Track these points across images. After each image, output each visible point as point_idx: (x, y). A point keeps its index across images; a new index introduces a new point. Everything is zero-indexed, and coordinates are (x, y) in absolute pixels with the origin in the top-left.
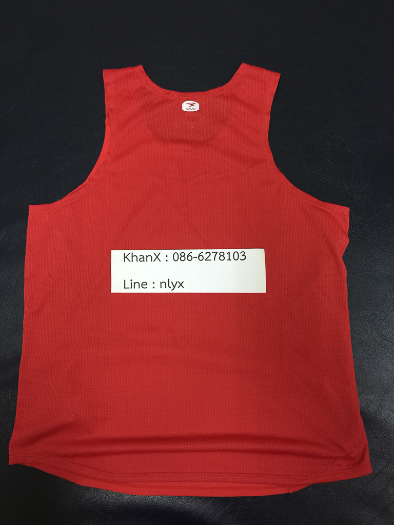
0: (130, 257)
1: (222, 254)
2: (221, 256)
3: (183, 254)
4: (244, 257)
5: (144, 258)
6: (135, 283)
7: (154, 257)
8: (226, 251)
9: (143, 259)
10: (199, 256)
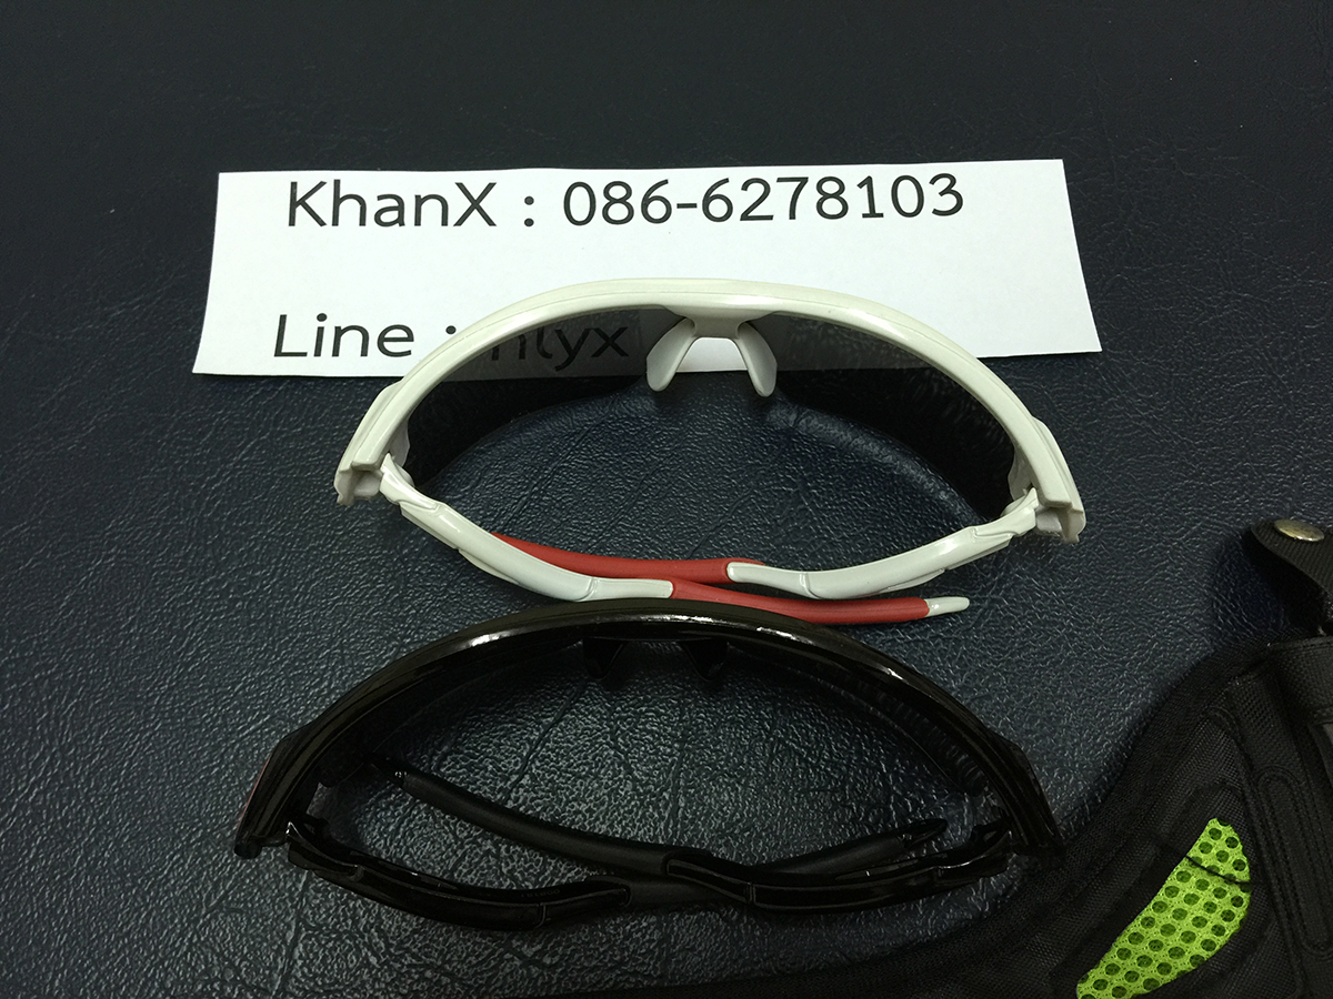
0: (322, 203)
1: (831, 187)
2: (826, 196)
3: (618, 192)
4: (950, 201)
5: (400, 208)
6: (339, 332)
7: (459, 205)
8: (851, 174)
9: (395, 212)
10: (708, 199)
